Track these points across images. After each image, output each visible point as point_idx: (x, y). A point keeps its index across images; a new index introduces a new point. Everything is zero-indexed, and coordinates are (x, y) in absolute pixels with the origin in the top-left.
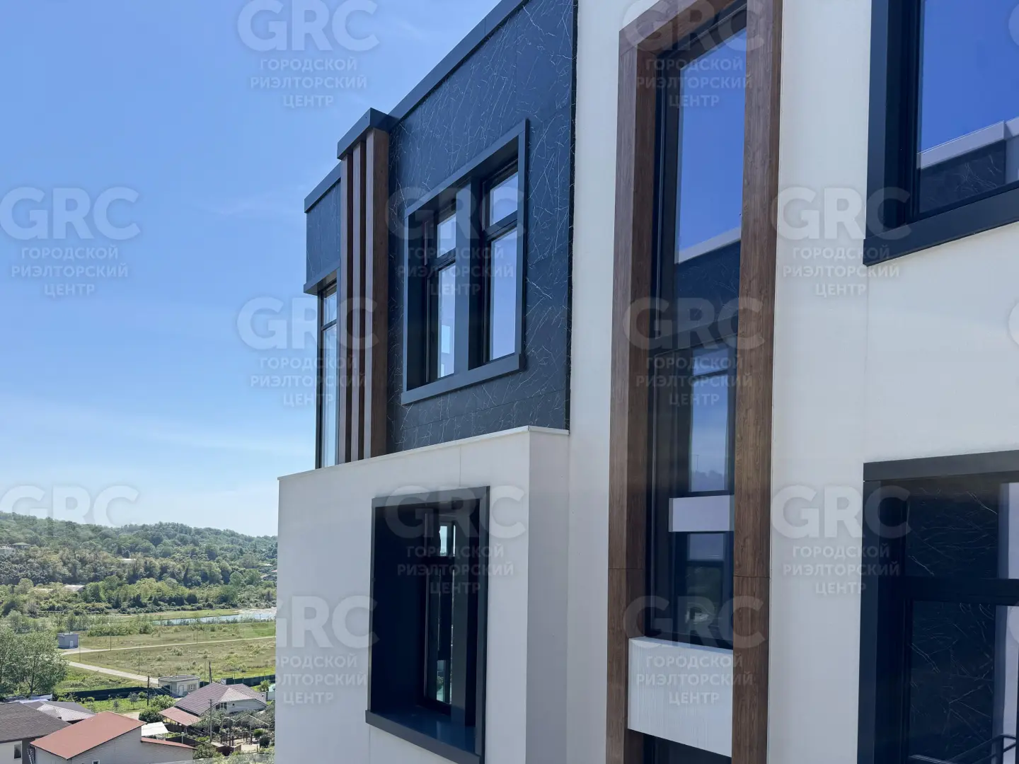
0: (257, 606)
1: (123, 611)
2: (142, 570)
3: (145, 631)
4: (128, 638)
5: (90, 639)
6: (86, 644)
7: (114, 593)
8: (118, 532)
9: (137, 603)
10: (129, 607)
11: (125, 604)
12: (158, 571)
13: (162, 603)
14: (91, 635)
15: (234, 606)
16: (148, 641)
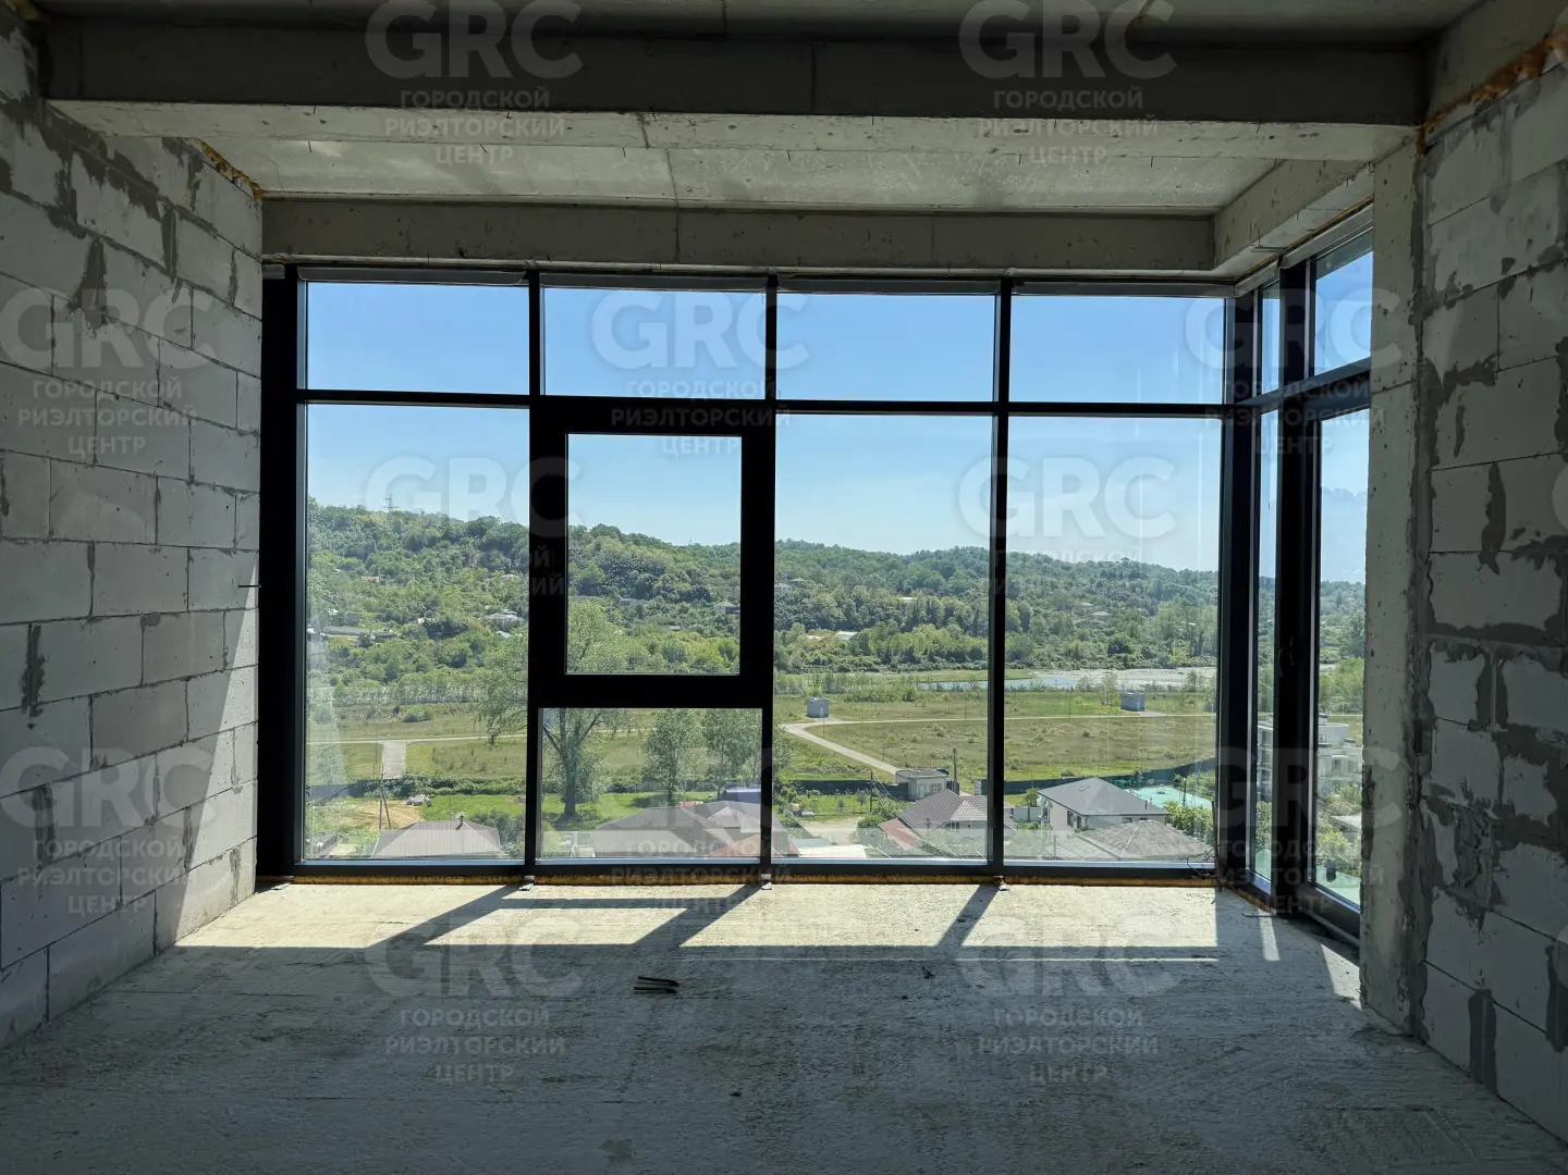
0: (1060, 666)
1: (894, 668)
2: (923, 613)
3: (909, 698)
4: (886, 707)
5: (845, 706)
6: (839, 712)
7: (884, 644)
8: (907, 561)
9: (910, 657)
10: (900, 662)
11: (895, 659)
12: (941, 613)
13: (938, 658)
14: (849, 700)
15: (1030, 665)
16: (909, 713)
